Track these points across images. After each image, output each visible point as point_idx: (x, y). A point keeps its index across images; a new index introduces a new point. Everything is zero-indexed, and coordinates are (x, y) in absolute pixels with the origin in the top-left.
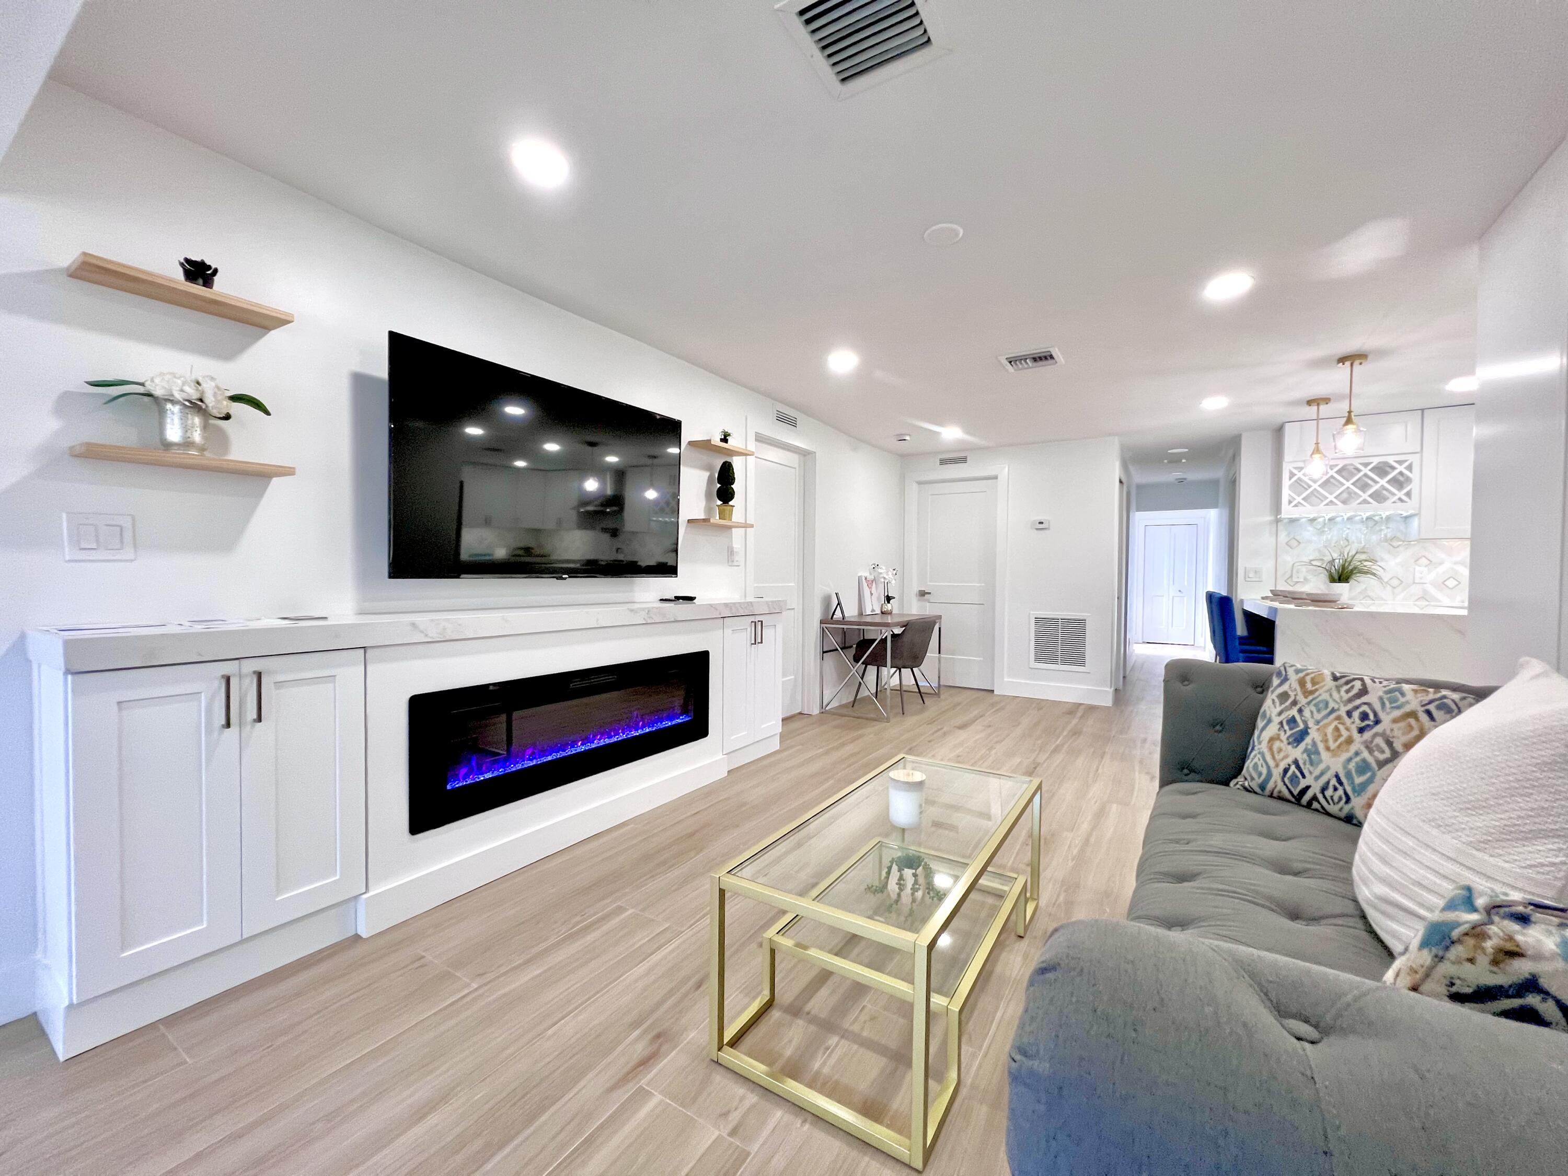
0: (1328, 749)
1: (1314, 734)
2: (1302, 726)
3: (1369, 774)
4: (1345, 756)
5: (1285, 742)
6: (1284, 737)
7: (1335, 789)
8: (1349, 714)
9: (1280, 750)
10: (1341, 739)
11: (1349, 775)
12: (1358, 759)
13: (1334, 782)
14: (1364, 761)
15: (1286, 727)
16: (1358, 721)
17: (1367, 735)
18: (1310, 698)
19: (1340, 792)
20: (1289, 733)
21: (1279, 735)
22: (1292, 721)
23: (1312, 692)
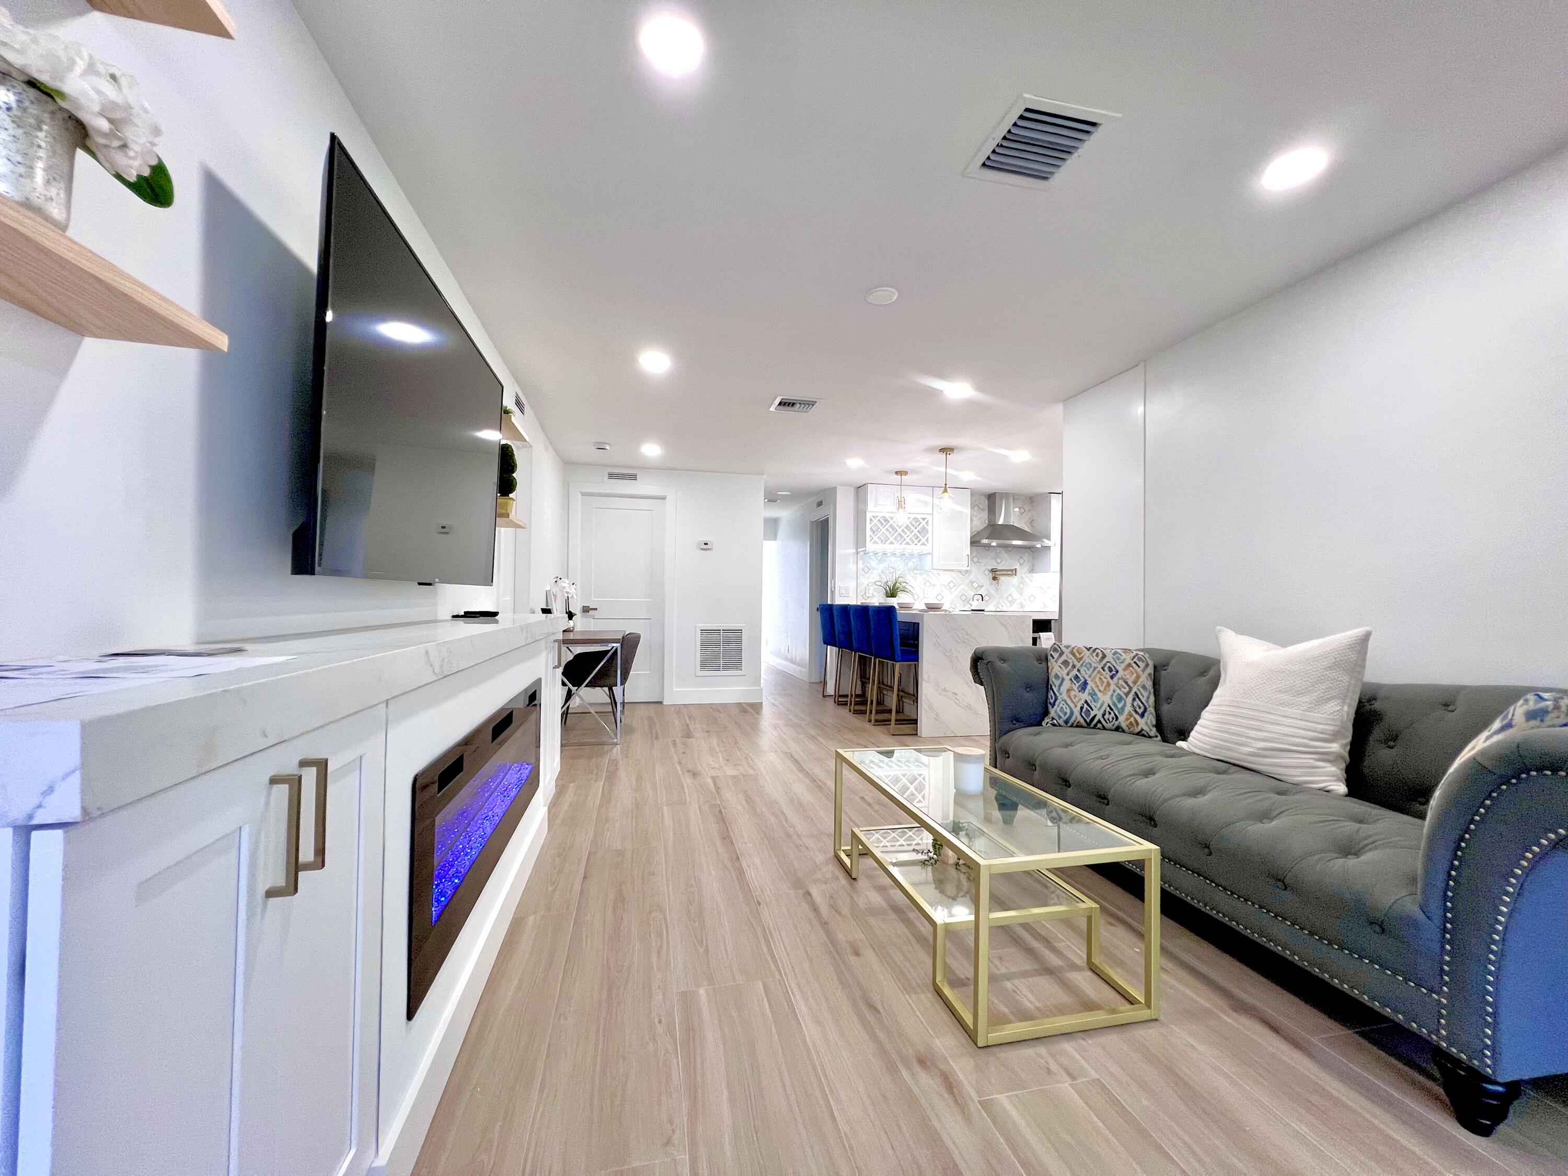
0: (1100, 691)
1: (1091, 684)
2: (1083, 680)
3: (1123, 701)
4: (1110, 693)
5: (1077, 691)
6: (1075, 688)
7: (1110, 713)
8: (1103, 668)
9: (1075, 696)
10: (1105, 684)
11: (1115, 705)
12: (1115, 694)
13: (1108, 709)
14: (1118, 694)
15: (1075, 682)
16: (1109, 672)
17: (1115, 679)
18: (1081, 662)
19: (1113, 715)
20: (1077, 685)
21: (1072, 687)
22: (1077, 677)
23: (1081, 659)
